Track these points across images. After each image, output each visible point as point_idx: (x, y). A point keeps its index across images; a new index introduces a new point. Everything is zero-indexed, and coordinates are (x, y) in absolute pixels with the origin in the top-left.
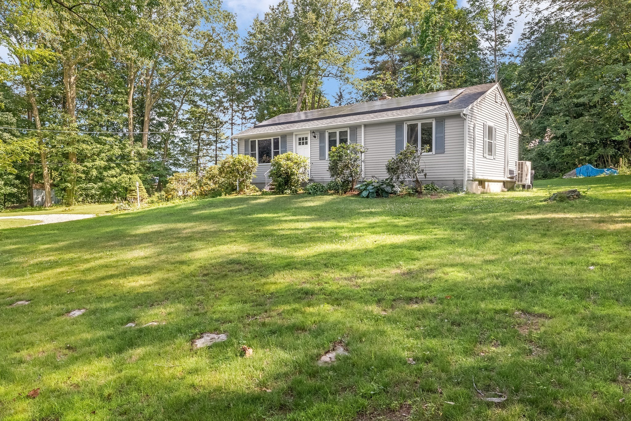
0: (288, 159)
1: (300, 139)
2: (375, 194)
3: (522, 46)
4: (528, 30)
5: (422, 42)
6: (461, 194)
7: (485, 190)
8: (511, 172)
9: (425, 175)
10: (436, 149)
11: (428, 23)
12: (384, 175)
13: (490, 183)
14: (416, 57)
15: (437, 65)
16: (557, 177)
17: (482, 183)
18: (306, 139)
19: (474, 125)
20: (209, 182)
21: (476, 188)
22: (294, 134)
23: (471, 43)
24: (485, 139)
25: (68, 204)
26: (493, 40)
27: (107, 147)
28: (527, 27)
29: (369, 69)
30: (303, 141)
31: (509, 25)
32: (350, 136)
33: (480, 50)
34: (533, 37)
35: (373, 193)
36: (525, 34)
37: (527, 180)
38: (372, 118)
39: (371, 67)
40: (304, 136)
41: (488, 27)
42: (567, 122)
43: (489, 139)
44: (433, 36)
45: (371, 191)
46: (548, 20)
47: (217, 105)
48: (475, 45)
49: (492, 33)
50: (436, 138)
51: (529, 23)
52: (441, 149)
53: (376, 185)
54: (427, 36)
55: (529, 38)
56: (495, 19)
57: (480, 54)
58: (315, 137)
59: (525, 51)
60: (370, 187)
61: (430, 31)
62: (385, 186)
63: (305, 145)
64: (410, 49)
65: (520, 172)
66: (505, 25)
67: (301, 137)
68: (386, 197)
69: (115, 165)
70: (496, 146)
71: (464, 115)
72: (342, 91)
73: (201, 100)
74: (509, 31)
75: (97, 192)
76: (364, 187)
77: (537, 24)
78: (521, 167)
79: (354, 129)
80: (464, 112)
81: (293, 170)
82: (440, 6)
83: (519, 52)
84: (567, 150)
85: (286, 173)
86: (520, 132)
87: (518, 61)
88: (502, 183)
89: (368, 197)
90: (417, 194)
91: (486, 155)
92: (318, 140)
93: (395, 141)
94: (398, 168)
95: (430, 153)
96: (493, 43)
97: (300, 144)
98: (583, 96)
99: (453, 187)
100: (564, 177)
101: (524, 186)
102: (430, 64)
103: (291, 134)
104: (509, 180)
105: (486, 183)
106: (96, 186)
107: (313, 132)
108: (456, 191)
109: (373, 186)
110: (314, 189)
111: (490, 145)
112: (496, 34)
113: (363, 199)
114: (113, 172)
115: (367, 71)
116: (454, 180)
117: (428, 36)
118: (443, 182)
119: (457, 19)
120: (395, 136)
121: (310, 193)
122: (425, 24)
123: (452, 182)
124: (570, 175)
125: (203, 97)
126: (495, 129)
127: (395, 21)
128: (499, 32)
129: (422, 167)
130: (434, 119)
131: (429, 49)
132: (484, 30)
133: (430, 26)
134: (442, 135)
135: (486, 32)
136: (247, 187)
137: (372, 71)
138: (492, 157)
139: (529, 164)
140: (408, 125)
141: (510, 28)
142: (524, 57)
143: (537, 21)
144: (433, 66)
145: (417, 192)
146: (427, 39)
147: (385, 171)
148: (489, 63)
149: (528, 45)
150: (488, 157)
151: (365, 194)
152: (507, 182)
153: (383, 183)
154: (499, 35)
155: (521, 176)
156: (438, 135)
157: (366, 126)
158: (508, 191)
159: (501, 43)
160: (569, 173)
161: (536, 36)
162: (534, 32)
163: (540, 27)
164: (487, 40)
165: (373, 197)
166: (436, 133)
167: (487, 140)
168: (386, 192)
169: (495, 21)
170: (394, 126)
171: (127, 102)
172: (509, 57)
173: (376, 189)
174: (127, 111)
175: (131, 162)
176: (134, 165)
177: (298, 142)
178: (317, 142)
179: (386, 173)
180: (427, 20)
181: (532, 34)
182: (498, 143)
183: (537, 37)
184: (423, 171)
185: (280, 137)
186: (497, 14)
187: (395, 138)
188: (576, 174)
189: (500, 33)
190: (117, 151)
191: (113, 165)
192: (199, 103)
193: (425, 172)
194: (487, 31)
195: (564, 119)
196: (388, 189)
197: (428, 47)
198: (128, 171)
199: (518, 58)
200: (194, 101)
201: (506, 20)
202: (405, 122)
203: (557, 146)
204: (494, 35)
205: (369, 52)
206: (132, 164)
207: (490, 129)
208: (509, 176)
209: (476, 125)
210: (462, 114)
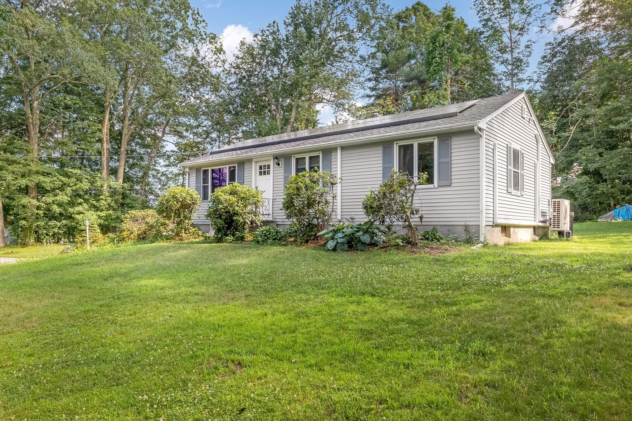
0: (233, 193)
1: (261, 167)
2: (346, 246)
3: (543, 70)
4: (549, 51)
5: (429, 64)
6: (476, 248)
7: (511, 240)
8: (543, 214)
9: (421, 218)
10: (439, 179)
11: (435, 43)
12: (362, 218)
13: (517, 229)
14: (422, 82)
15: (446, 90)
16: (590, 220)
17: (505, 229)
18: (269, 167)
19: (494, 145)
20: (167, 222)
21: (498, 238)
22: (254, 160)
23: (484, 67)
24: (509, 167)
25: (24, 244)
26: (509, 64)
27: (73, 180)
28: (549, 47)
29: (369, 96)
30: (264, 171)
31: (527, 47)
32: (323, 162)
33: (494, 75)
34: (555, 60)
35: (343, 243)
36: (545, 57)
37: (565, 226)
38: (352, 137)
39: (372, 94)
40: (266, 163)
41: (503, 50)
42: (601, 155)
43: (514, 168)
44: (441, 58)
45: (339, 241)
46: (572, 39)
47: (204, 136)
48: (488, 69)
49: (507, 56)
50: (439, 163)
51: (550, 44)
52: (447, 181)
53: (348, 231)
54: (433, 58)
55: (549, 61)
56: (511, 40)
57: (494, 79)
58: (279, 164)
59: (546, 75)
60: (340, 235)
61: (437, 52)
62: (361, 233)
63: (267, 176)
64: (414, 73)
65: (555, 214)
66: (522, 47)
67: (262, 164)
68: (362, 250)
69: (82, 201)
70: (523, 178)
71: (480, 129)
72: (338, 120)
73: (187, 130)
74: (527, 54)
75: (60, 231)
76: (330, 235)
77: (559, 44)
78: (557, 208)
79: (328, 152)
80: (480, 125)
81: (237, 208)
82: (448, 25)
83: (539, 77)
84: (602, 188)
85: (226, 212)
86: (553, 161)
87: (538, 87)
88: (532, 229)
89: (334, 249)
90: (410, 246)
91: (511, 190)
92: (283, 168)
93: (381, 169)
94: (380, 208)
95: (431, 186)
96: (510, 67)
97: (261, 173)
98: (622, 122)
99: (464, 236)
100: (599, 220)
101: (561, 233)
102: (437, 89)
103: (250, 161)
104: (541, 224)
105: (512, 230)
106: (59, 224)
107: (277, 158)
108: (469, 241)
109: (343, 233)
110: (265, 236)
111: (516, 174)
112: (512, 56)
113: (328, 253)
114: (80, 208)
115: (367, 99)
116: (466, 226)
117: (435, 57)
118: (450, 228)
119: (467, 41)
120: (381, 162)
121: (258, 242)
122: (431, 45)
123: (462, 229)
124: (606, 218)
125: (189, 128)
126: (523, 154)
127: (398, 42)
128: (515, 55)
129: (416, 206)
130: (436, 138)
131: (436, 72)
132: (498, 53)
133: (437, 46)
134: (447, 160)
135: (500, 55)
136: (185, 230)
137: (373, 98)
138: (519, 193)
139: (566, 204)
140: (400, 147)
141: (528, 50)
142: (546, 82)
143: (560, 40)
144: (442, 92)
145: (409, 243)
146: (434, 61)
147: (362, 211)
148: (504, 89)
149: (549, 69)
150: (514, 192)
151: (331, 244)
152: (539, 227)
153: (359, 229)
154: (515, 58)
155: (557, 220)
156: (442, 160)
157: (344, 148)
158: (540, 240)
159: (518, 67)
160: (605, 216)
161: (558, 58)
162: (556, 53)
163: (563, 48)
164: (502, 63)
165: (342, 250)
166: (439, 158)
167: (511, 168)
168: (362, 243)
169: (511, 43)
170: (381, 148)
171: (100, 131)
172: (527, 82)
173: (347, 238)
174: (100, 140)
175: (101, 197)
176: (106, 200)
177: (258, 171)
178: (281, 171)
179: (363, 213)
180: (434, 40)
181: (554, 56)
182: (527, 173)
183: (560, 60)
184: (417, 211)
185: (236, 165)
186: (512, 35)
187: (381, 165)
188: (614, 217)
189: (517, 55)
190: (85, 185)
191: (80, 200)
192: (185, 134)
193: (420, 212)
194: (502, 53)
195: (595, 151)
196: (366, 238)
197: (435, 70)
198: (98, 208)
199: (539, 84)
200: (179, 132)
201: (523, 41)
202: (395, 143)
203: (590, 183)
204: (510, 58)
205: (369, 77)
206: (102, 199)
207: (516, 154)
208: (542, 219)
209: (497, 146)
210: (476, 128)
